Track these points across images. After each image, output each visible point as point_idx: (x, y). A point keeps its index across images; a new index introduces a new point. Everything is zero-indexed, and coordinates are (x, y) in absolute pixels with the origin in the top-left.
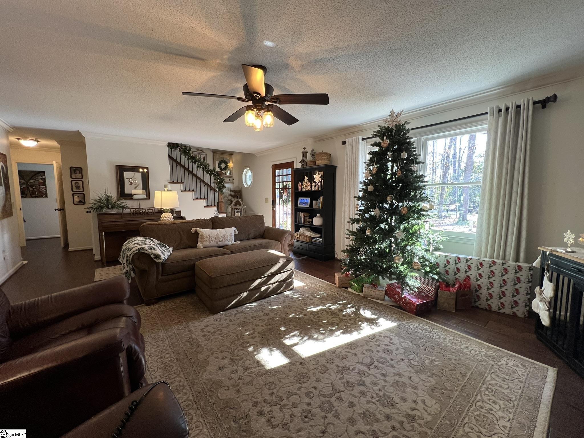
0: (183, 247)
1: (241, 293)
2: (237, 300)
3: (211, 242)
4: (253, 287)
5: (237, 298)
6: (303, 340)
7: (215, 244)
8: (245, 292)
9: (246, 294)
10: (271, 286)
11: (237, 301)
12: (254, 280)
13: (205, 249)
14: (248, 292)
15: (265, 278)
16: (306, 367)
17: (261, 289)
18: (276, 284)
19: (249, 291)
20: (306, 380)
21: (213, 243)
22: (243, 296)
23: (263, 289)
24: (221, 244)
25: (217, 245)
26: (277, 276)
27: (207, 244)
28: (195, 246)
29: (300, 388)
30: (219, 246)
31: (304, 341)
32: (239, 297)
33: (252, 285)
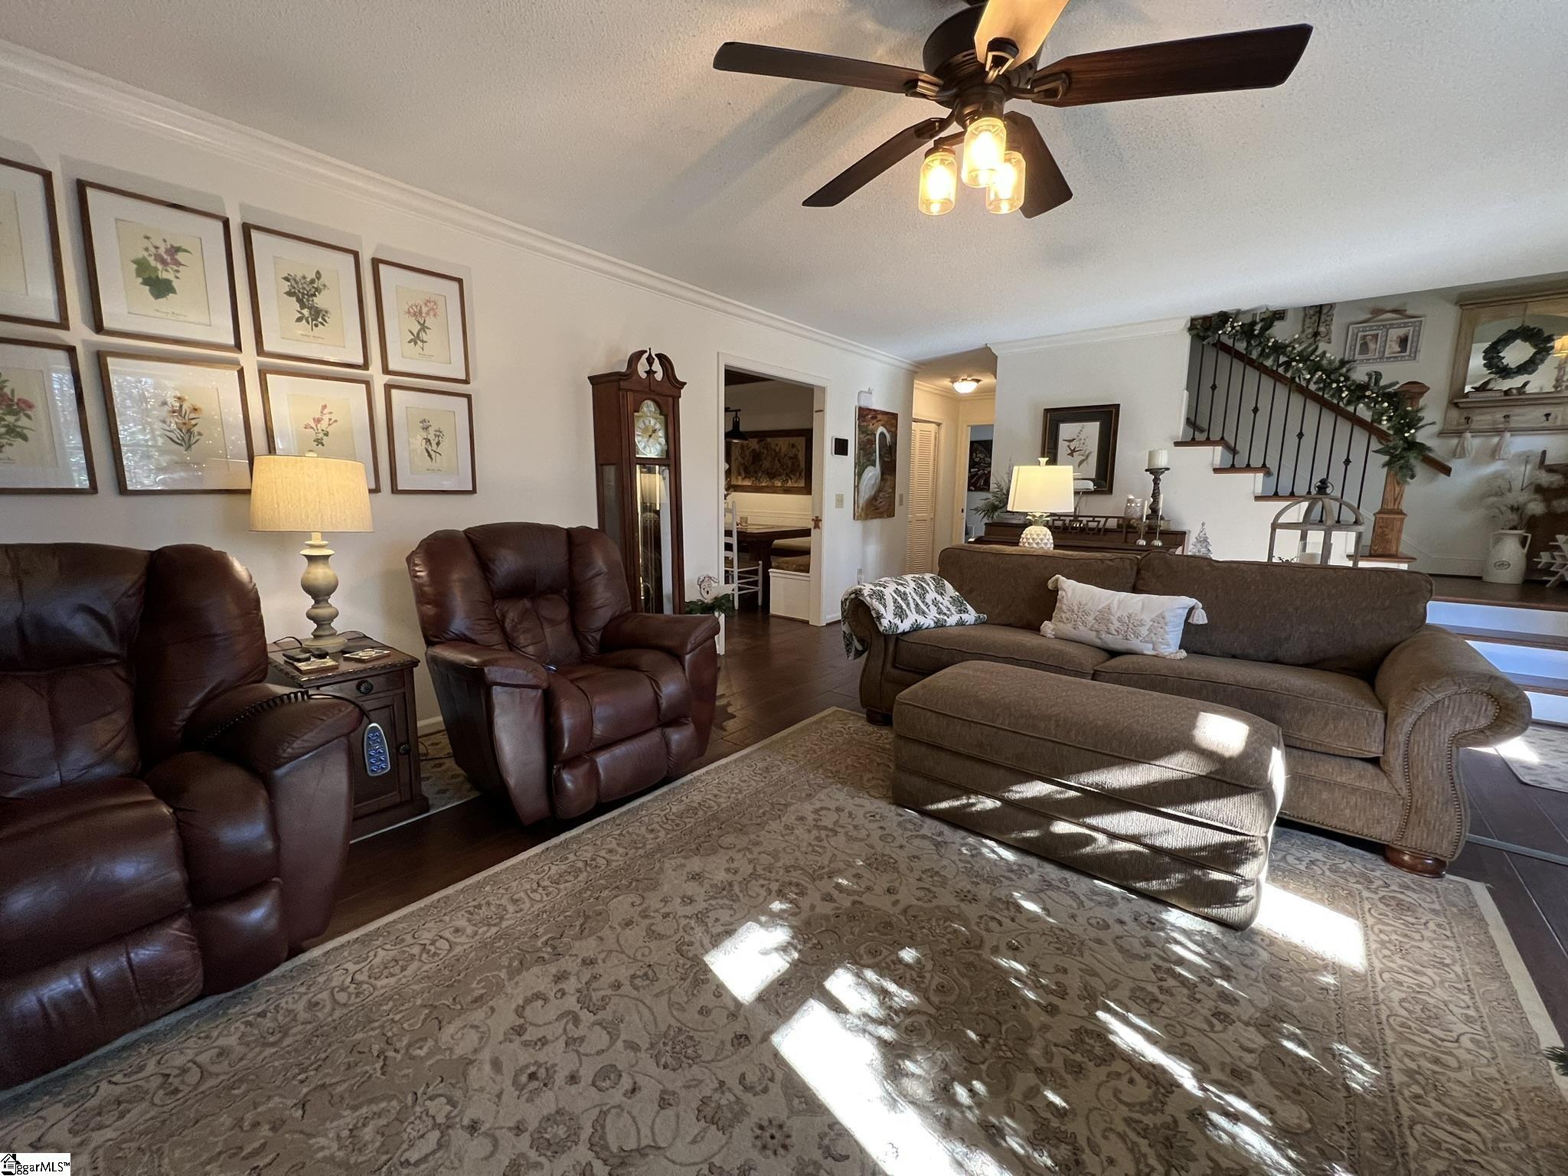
0: (1012, 620)
1: (976, 793)
2: (956, 803)
3: (1081, 628)
4: (1018, 796)
5: (957, 797)
6: (871, 1027)
7: (1091, 636)
8: (989, 796)
9: (989, 804)
10: (1101, 838)
11: (957, 808)
12: (1029, 777)
13: (1059, 646)
14: (998, 803)
15: (1072, 793)
16: (726, 1053)
17: (1050, 824)
18: (1133, 847)
19: (1007, 803)
20: (666, 1058)
21: (1085, 633)
22: (979, 807)
23: (1062, 827)
24: (1115, 642)
25: (1098, 642)
26: (1135, 815)
27: (1067, 629)
28: (1035, 628)
29: (632, 1046)
30: (1105, 646)
31: (864, 1031)
32: (964, 801)
33: (1014, 788)
